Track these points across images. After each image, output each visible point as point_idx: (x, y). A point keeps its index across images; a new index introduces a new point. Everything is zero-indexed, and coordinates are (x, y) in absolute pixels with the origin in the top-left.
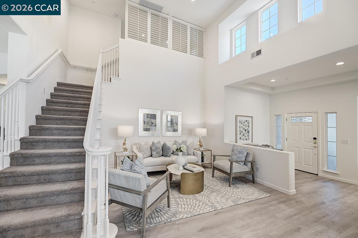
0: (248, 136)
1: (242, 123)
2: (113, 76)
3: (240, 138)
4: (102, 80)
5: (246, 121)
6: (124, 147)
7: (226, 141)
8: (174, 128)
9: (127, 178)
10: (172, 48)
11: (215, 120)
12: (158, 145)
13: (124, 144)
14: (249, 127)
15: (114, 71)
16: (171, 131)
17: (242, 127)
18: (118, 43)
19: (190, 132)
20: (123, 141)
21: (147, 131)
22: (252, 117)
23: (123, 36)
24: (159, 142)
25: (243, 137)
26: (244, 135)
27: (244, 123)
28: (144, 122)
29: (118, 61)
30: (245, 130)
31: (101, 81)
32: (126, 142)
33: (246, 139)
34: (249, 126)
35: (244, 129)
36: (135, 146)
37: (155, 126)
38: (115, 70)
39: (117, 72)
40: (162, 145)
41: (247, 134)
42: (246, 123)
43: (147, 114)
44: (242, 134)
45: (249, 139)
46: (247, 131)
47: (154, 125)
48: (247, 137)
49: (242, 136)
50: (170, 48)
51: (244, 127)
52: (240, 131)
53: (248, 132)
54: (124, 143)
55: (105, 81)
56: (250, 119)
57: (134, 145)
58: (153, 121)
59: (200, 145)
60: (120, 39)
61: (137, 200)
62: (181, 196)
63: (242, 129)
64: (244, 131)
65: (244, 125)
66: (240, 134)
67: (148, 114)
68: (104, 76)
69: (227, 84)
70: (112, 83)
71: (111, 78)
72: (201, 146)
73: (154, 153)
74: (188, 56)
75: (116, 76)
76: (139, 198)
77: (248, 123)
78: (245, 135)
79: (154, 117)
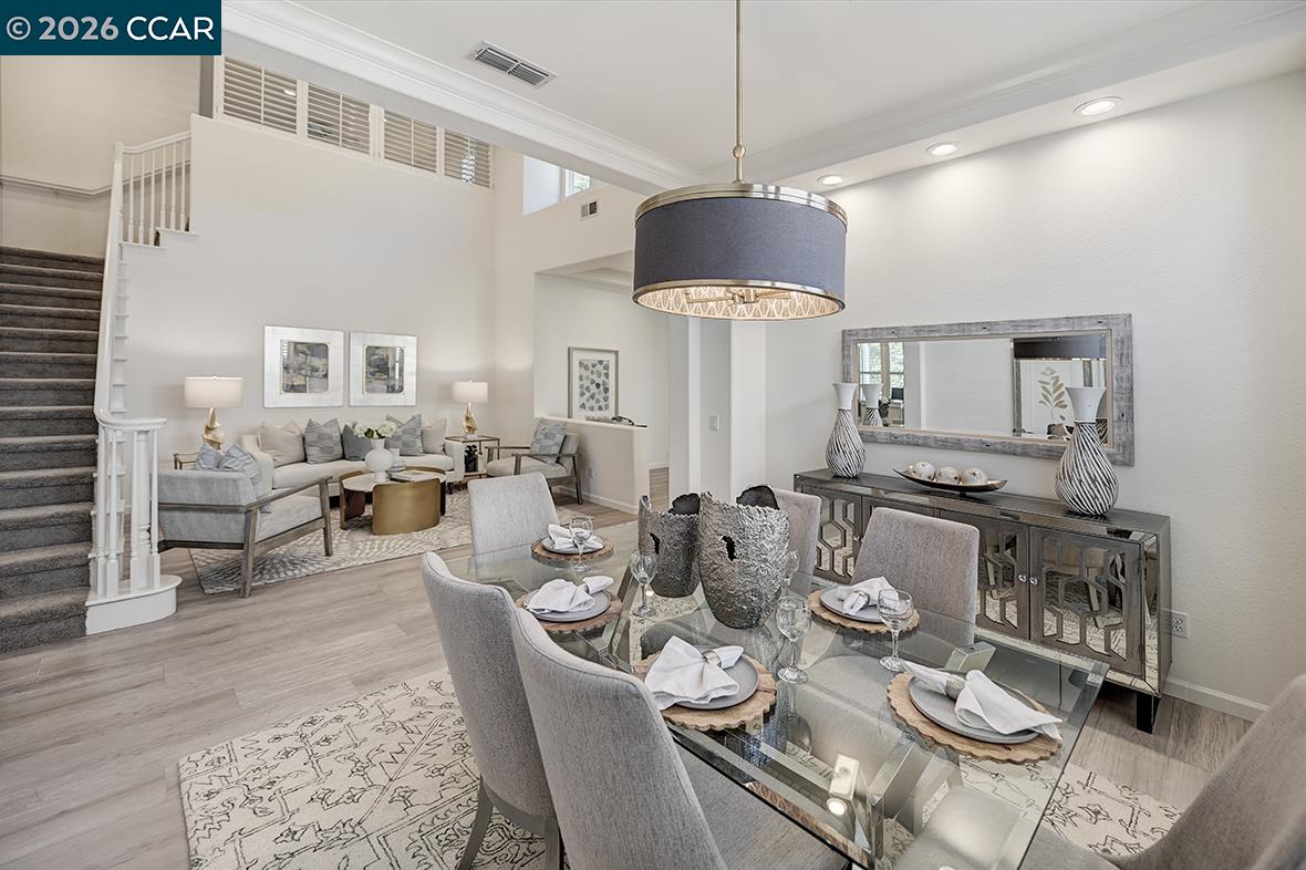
0: (606, 399)
1: (586, 368)
2: (168, 226)
3: (583, 406)
4: (126, 239)
5: (601, 362)
6: (210, 437)
7: (540, 413)
8: (392, 383)
9: (204, 482)
10: (383, 154)
11: (515, 359)
12: (327, 431)
13: (209, 429)
14: (607, 377)
15: (170, 211)
16: (382, 391)
17: (588, 378)
18: (189, 129)
19: (444, 393)
20: (206, 422)
21: (295, 391)
22: (616, 353)
23: (206, 109)
24: (335, 422)
25: (592, 403)
26: (592, 397)
27: (594, 366)
28: (286, 368)
29: (188, 171)
30: (598, 386)
31: (121, 241)
32: (217, 424)
33: (600, 408)
34: (607, 375)
35: (593, 381)
36: (251, 436)
37: (326, 376)
38: (173, 209)
39: (183, 215)
40: (342, 428)
41: (603, 395)
42: (599, 367)
43: (296, 343)
44: (587, 395)
45: (607, 407)
46: (602, 388)
47: (321, 373)
48: (602, 403)
49: (588, 400)
50: (377, 155)
51: (594, 377)
52: (581, 387)
53: (606, 390)
54: (207, 428)
55: (136, 240)
56: (611, 358)
57: (249, 433)
58: (317, 362)
59: (469, 428)
60: (196, 117)
61: (233, 526)
62: (372, 537)
63: (587, 383)
64: (593, 388)
65: (592, 373)
66: (582, 394)
67: (299, 343)
68: (131, 227)
69: (539, 270)
70: (163, 250)
71: (158, 234)
72: (471, 429)
73: (313, 451)
74: (438, 179)
75: (178, 228)
76: (236, 522)
77: (606, 368)
78: (597, 396)
79: (320, 350)
